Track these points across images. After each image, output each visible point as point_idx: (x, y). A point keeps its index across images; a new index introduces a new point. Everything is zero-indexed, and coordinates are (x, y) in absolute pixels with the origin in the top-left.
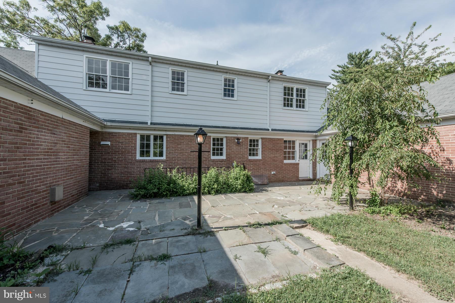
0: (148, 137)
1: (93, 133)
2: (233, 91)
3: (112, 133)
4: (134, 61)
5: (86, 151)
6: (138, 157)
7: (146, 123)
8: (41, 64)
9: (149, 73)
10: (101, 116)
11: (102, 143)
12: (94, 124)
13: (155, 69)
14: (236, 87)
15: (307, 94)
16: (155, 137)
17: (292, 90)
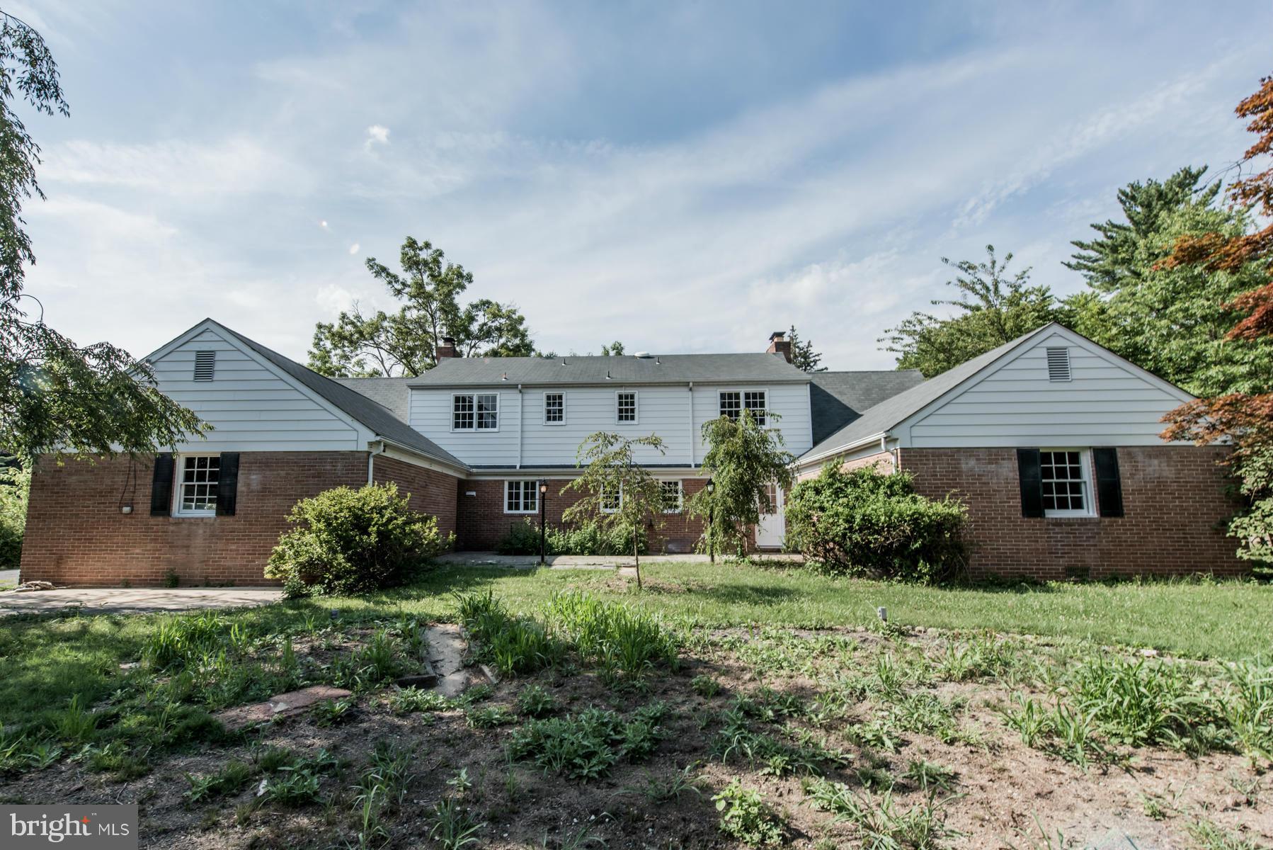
0: (518, 484)
1: (460, 482)
2: (633, 411)
3: (478, 481)
4: (503, 391)
5: (454, 503)
6: (506, 511)
7: (514, 467)
8: (414, 410)
9: (519, 403)
10: (468, 462)
11: (468, 493)
12: (461, 473)
13: (526, 397)
14: (636, 406)
15: (766, 400)
16: (526, 484)
17: (737, 396)
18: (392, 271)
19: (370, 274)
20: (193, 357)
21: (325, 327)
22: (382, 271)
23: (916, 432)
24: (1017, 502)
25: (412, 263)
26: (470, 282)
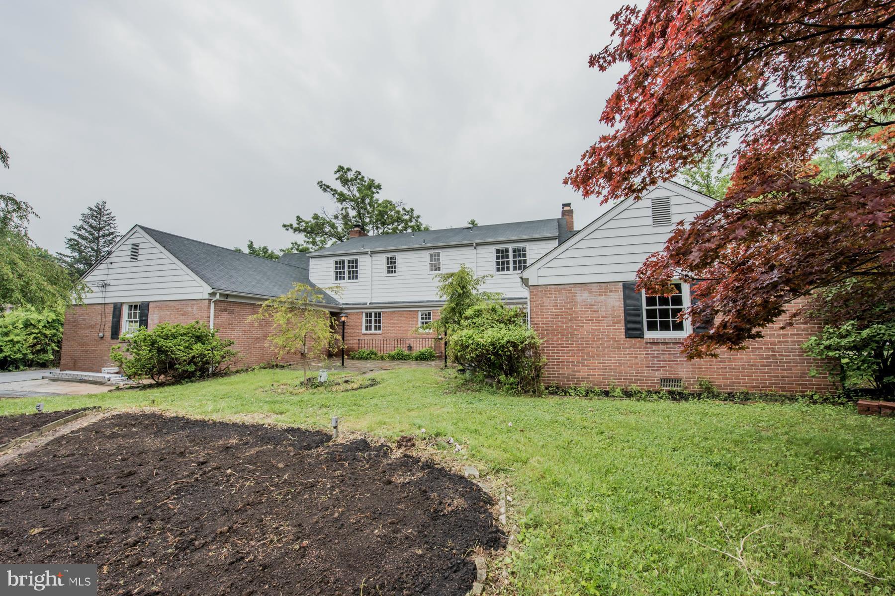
2: (439, 264)
3: (347, 313)
6: (364, 331)
7: (368, 304)
9: (370, 263)
10: (342, 301)
13: (374, 259)
14: (441, 261)
15: (527, 253)
16: (376, 314)
17: (507, 251)
18: (333, 187)
19: (320, 191)
20: (130, 247)
21: (288, 226)
22: (326, 188)
23: (542, 272)
24: (622, 325)
25: (345, 181)
26: (380, 189)
